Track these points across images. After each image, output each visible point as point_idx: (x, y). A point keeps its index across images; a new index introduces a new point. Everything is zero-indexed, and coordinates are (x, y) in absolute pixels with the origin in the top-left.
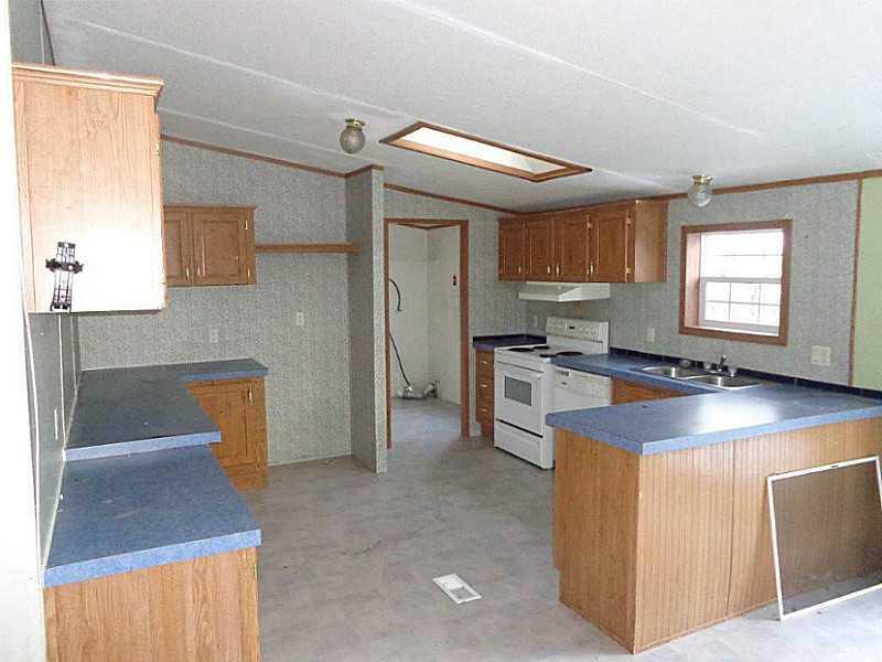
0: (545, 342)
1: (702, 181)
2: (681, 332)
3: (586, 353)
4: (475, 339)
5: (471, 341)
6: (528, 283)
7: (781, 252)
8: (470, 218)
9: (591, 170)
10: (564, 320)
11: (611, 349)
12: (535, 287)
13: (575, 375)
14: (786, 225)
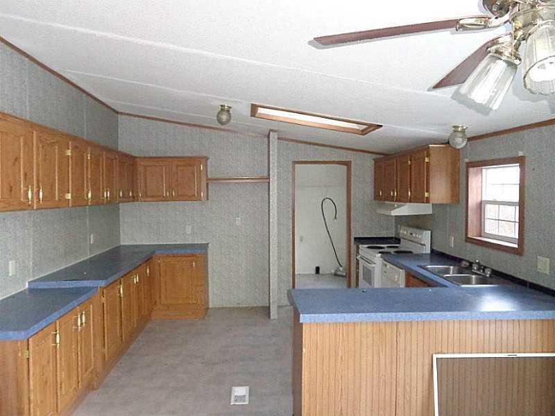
0: (399, 243)
1: (460, 129)
2: (466, 241)
3: (415, 252)
4: (355, 239)
5: (353, 240)
6: (386, 202)
7: (518, 183)
8: (352, 160)
9: (381, 126)
10: (407, 228)
11: (432, 250)
12: (388, 205)
13: (390, 267)
14: (520, 161)
